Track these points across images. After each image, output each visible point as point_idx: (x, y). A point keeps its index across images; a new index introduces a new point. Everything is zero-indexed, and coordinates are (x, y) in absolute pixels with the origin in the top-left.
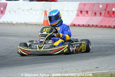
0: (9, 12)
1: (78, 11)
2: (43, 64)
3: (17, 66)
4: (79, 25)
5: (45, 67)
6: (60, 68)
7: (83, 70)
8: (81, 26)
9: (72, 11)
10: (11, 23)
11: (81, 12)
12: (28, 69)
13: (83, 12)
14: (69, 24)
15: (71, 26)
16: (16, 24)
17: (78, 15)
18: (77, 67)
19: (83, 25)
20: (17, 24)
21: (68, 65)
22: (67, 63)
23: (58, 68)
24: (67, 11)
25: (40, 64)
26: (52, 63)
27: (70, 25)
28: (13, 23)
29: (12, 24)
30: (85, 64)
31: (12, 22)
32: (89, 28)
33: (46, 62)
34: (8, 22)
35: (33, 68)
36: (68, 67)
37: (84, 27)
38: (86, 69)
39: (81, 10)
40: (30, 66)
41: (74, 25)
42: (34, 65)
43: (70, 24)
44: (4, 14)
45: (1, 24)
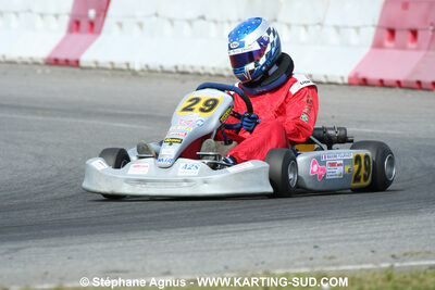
0: (120, 25)
1: (379, 27)
3: (144, 230)
4: (382, 83)
5: (251, 236)
6: (306, 243)
7: (396, 252)
8: (390, 87)
9: (357, 29)
10: (125, 67)
11: (392, 32)
12: (187, 242)
13: (397, 34)
14: (342, 78)
15: (350, 84)
16: (143, 70)
17: (378, 45)
18: (372, 239)
19: (399, 84)
20: (149, 72)
21: (336, 231)
22: (334, 225)
23: (298, 244)
24: (337, 28)
25: (232, 227)
26: (278, 224)
27: (346, 81)
28: (131, 67)
29: (130, 73)
30: (402, 229)
31: (128, 64)
33: (255, 221)
34: (112, 63)
35: (206, 241)
36: (338, 241)
37: (401, 91)
38: (408, 250)
39: (392, 26)
40: (194, 233)
41: (365, 82)
42: (209, 229)
43: (350, 79)
44: (99, 33)
45: (87, 72)
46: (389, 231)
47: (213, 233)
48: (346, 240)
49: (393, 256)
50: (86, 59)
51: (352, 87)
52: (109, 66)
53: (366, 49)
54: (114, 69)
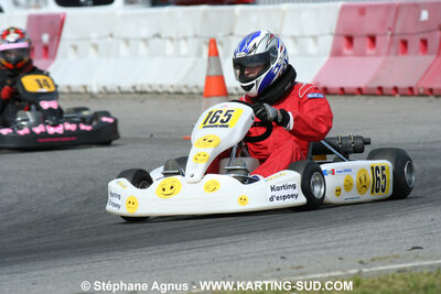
0: (75, 48)
1: (337, 35)
2: (208, 242)
3: (108, 251)
4: (343, 92)
5: (218, 251)
6: (273, 255)
7: (364, 258)
8: (352, 94)
9: (315, 38)
10: (82, 90)
11: (350, 39)
12: (153, 261)
13: (356, 42)
16: (101, 93)
17: (336, 53)
18: (340, 246)
19: (360, 91)
20: (107, 94)
21: (303, 241)
22: (301, 235)
23: (265, 256)
24: (294, 38)
25: (197, 244)
26: (244, 237)
28: (89, 90)
29: (87, 96)
30: (370, 235)
31: (85, 87)
32: (380, 100)
33: (221, 235)
34: (69, 87)
35: (172, 258)
36: (306, 251)
37: (363, 98)
38: (375, 255)
39: (350, 33)
41: (326, 91)
42: (175, 246)
44: (54, 57)
46: (356, 237)
47: (179, 251)
48: (313, 249)
49: (361, 262)
52: (66, 90)
53: (326, 58)
54: (71, 93)
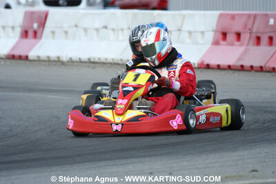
0: (53, 33)
1: (215, 31)
4: (219, 67)
8: (224, 69)
9: (203, 33)
10: (56, 59)
11: (224, 35)
13: (228, 36)
14: (194, 64)
15: (199, 68)
16: (68, 62)
17: (216, 43)
19: (229, 67)
20: (71, 62)
24: (190, 33)
27: (196, 66)
28: (61, 59)
29: (60, 63)
31: (59, 58)
34: (48, 57)
37: (231, 72)
39: (224, 31)
41: (208, 67)
43: (198, 64)
44: (40, 38)
45: (34, 63)
50: (32, 54)
51: (200, 70)
52: (47, 59)
53: (208, 46)
54: (49, 61)
